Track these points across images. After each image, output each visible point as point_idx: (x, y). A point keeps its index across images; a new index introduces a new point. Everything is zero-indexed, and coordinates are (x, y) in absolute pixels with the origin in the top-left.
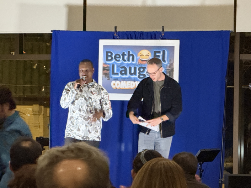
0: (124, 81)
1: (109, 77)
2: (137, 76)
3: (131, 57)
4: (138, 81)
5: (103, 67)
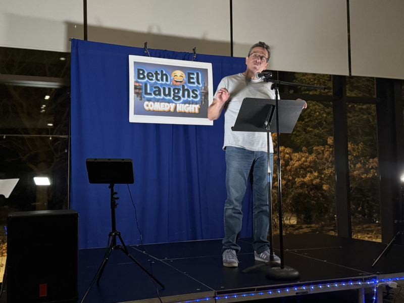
0: (158, 102)
1: (141, 97)
2: (171, 98)
3: (165, 77)
4: (173, 103)
5: (135, 86)
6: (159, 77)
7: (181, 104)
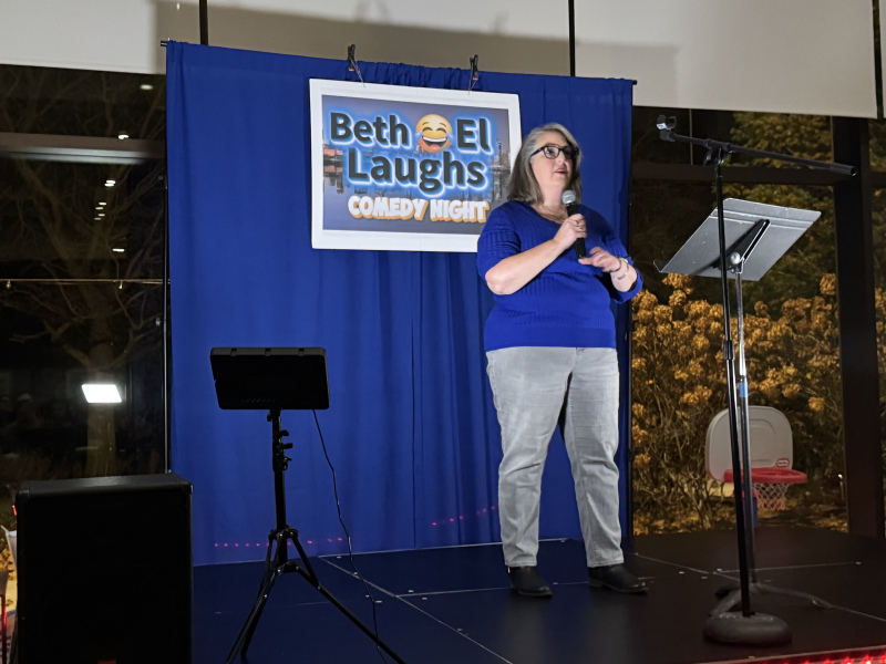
0: (383, 196)
1: (341, 185)
3: (399, 133)
4: (421, 197)
5: (325, 156)
6: (386, 132)
7: (440, 201)
